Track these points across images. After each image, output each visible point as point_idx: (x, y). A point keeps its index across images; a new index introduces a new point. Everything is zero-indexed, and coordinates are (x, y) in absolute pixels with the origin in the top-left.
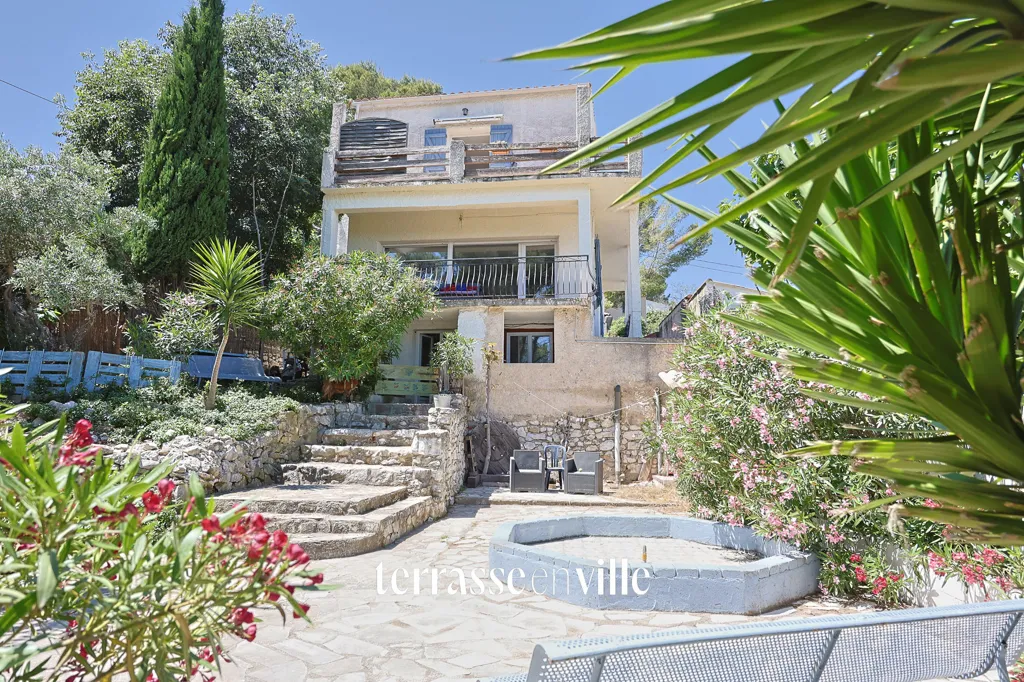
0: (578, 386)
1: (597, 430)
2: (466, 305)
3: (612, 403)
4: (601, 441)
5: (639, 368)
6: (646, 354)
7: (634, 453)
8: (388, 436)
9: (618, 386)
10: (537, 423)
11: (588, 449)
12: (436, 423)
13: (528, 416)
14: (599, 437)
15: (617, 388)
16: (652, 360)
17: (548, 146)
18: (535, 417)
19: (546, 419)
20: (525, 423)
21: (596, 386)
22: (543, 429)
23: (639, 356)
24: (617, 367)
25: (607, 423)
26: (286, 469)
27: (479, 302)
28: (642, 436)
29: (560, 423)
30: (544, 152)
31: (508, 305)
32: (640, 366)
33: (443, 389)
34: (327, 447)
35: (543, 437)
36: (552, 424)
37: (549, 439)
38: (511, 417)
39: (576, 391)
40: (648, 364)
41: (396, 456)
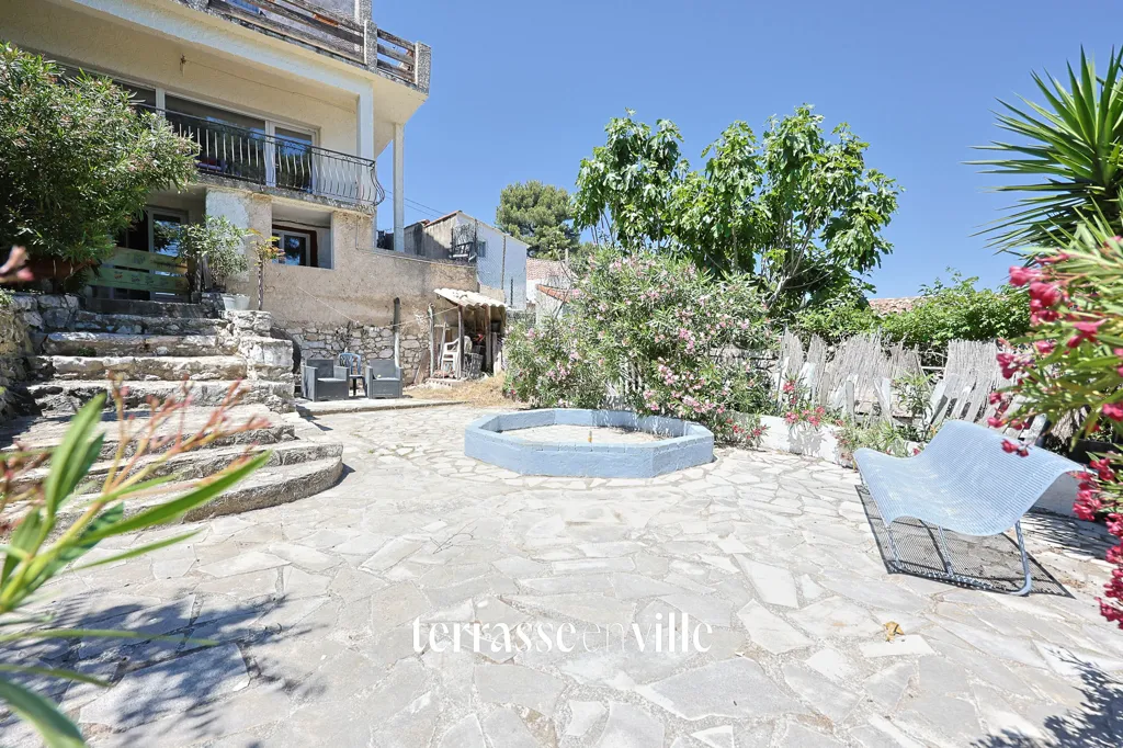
0: (359, 295)
1: (377, 339)
2: (221, 183)
3: (391, 315)
4: (380, 349)
5: (415, 283)
6: (422, 272)
7: (410, 360)
8: (173, 343)
9: (398, 299)
10: (314, 330)
11: (369, 356)
12: (252, 328)
13: (305, 323)
14: (378, 345)
15: (397, 301)
16: (427, 277)
17: (328, 16)
18: (312, 324)
19: (325, 327)
20: (300, 330)
21: (377, 296)
22: (321, 337)
23: (417, 272)
24: (396, 280)
25: (386, 333)
26: (41, 393)
27: (241, 184)
28: (416, 344)
29: (340, 332)
30: (320, 20)
31: (281, 195)
32: (417, 282)
33: (202, 286)
34: (84, 359)
35: (322, 345)
36: (331, 332)
37: (329, 347)
38: (285, 323)
39: (357, 300)
40: (424, 281)
41: (214, 369)
